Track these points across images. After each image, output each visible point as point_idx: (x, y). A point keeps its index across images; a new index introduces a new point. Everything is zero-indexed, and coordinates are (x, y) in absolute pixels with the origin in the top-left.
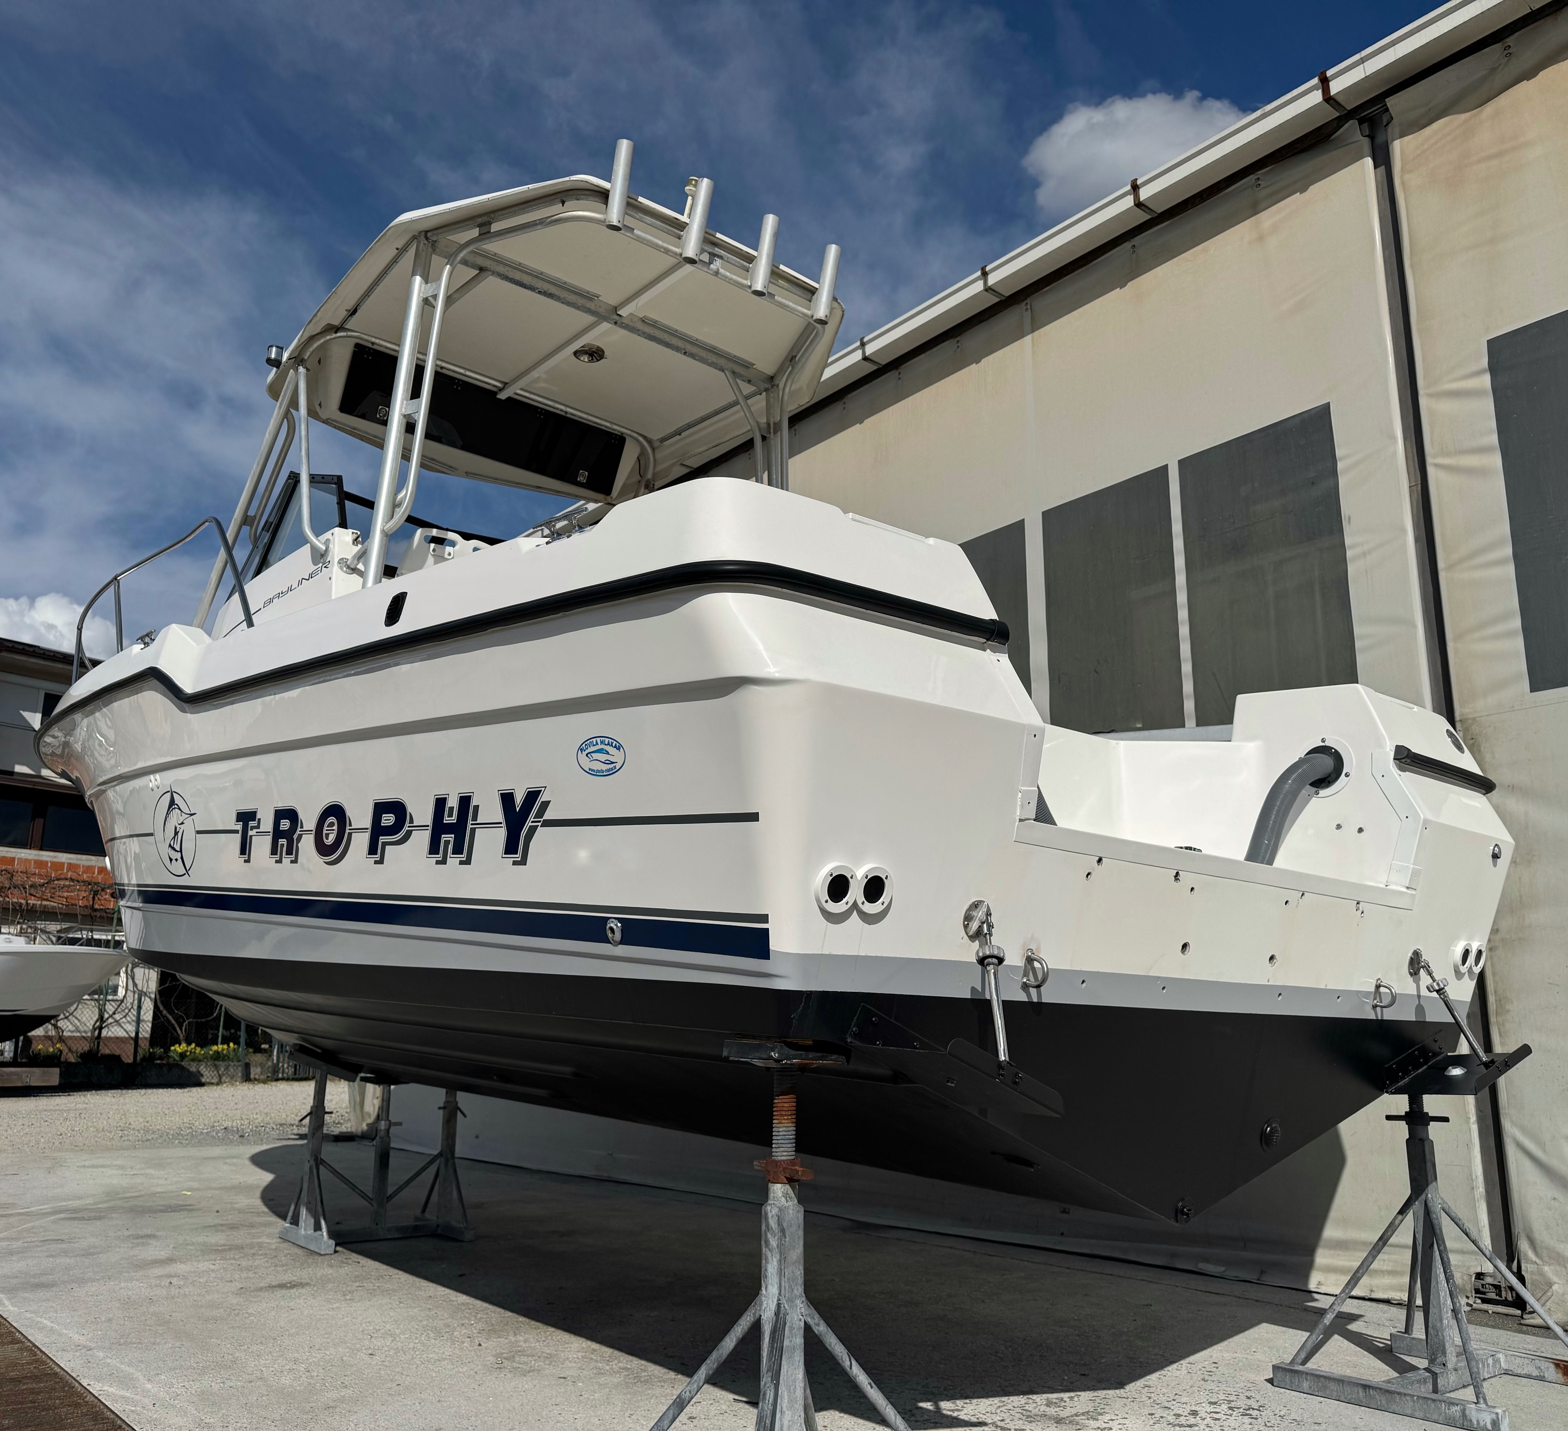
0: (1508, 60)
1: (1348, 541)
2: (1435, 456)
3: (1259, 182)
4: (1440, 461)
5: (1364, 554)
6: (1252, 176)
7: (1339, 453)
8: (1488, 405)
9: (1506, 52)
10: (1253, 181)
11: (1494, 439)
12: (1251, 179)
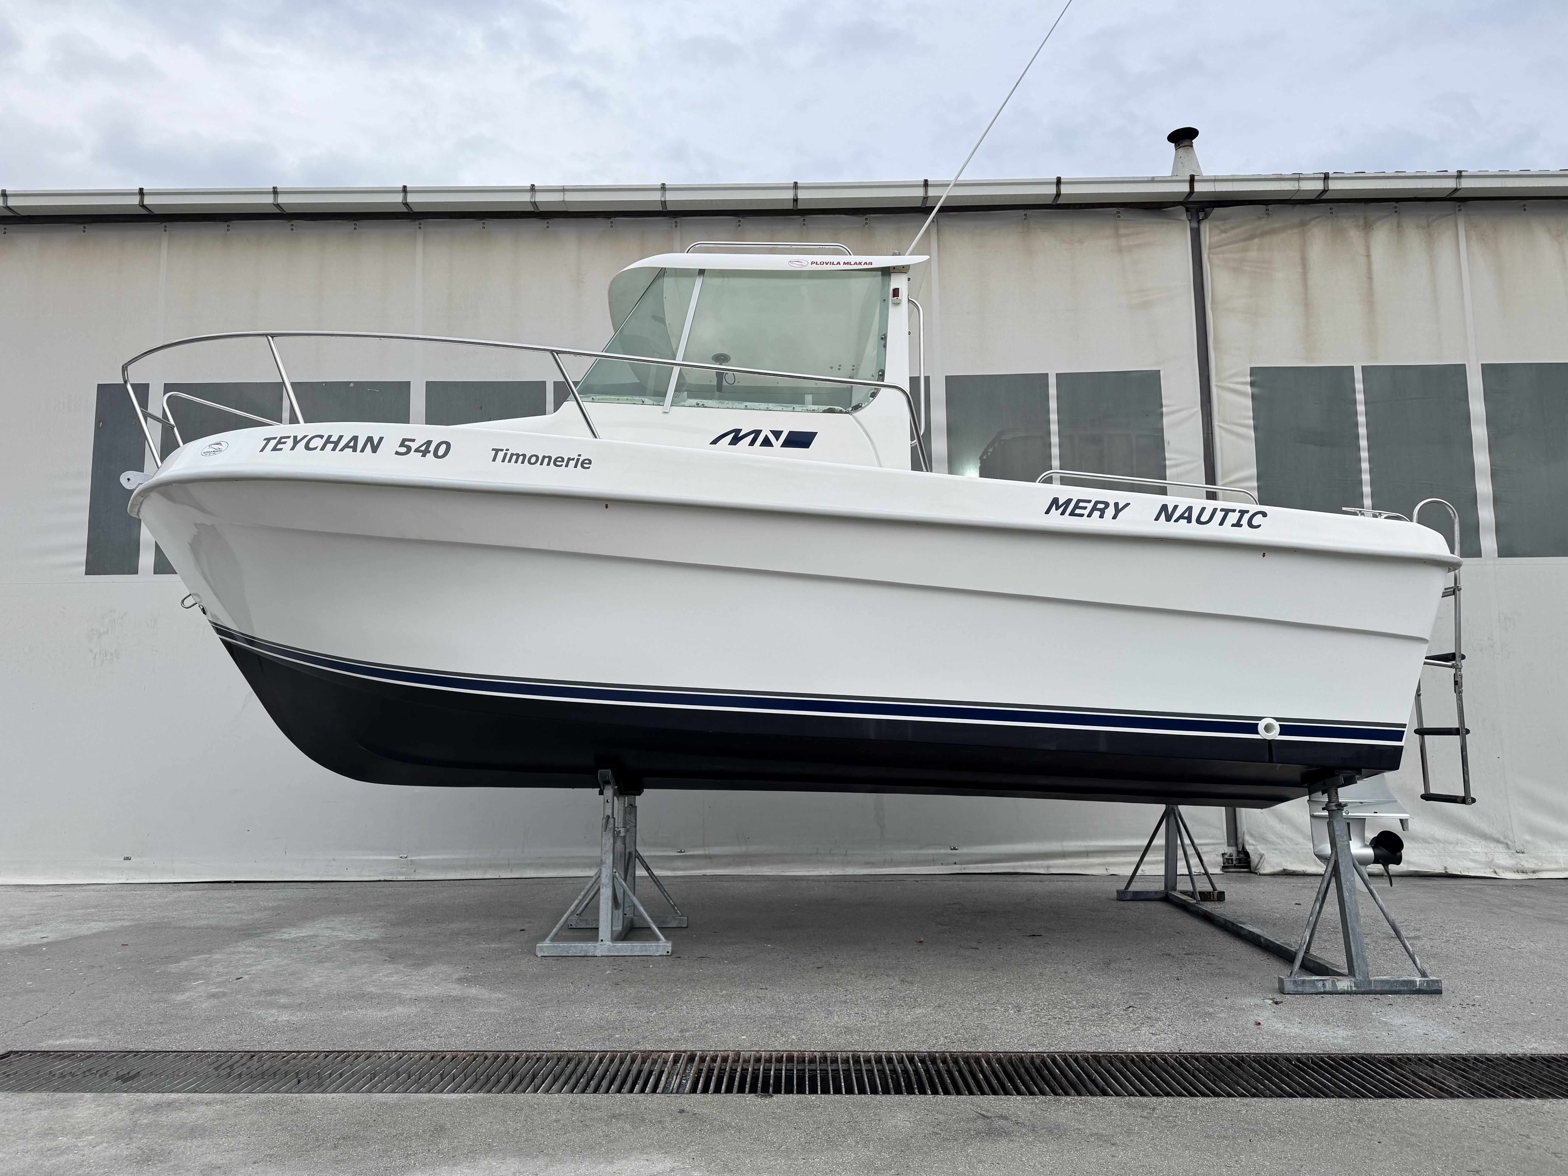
0: (1268, 217)
1: (1167, 455)
2: (1219, 421)
3: (1119, 215)
4: (1222, 425)
5: (1176, 466)
6: (1115, 209)
7: (1164, 402)
8: (1249, 403)
9: (1267, 212)
10: (1115, 212)
11: (1251, 422)
12: (1114, 210)
